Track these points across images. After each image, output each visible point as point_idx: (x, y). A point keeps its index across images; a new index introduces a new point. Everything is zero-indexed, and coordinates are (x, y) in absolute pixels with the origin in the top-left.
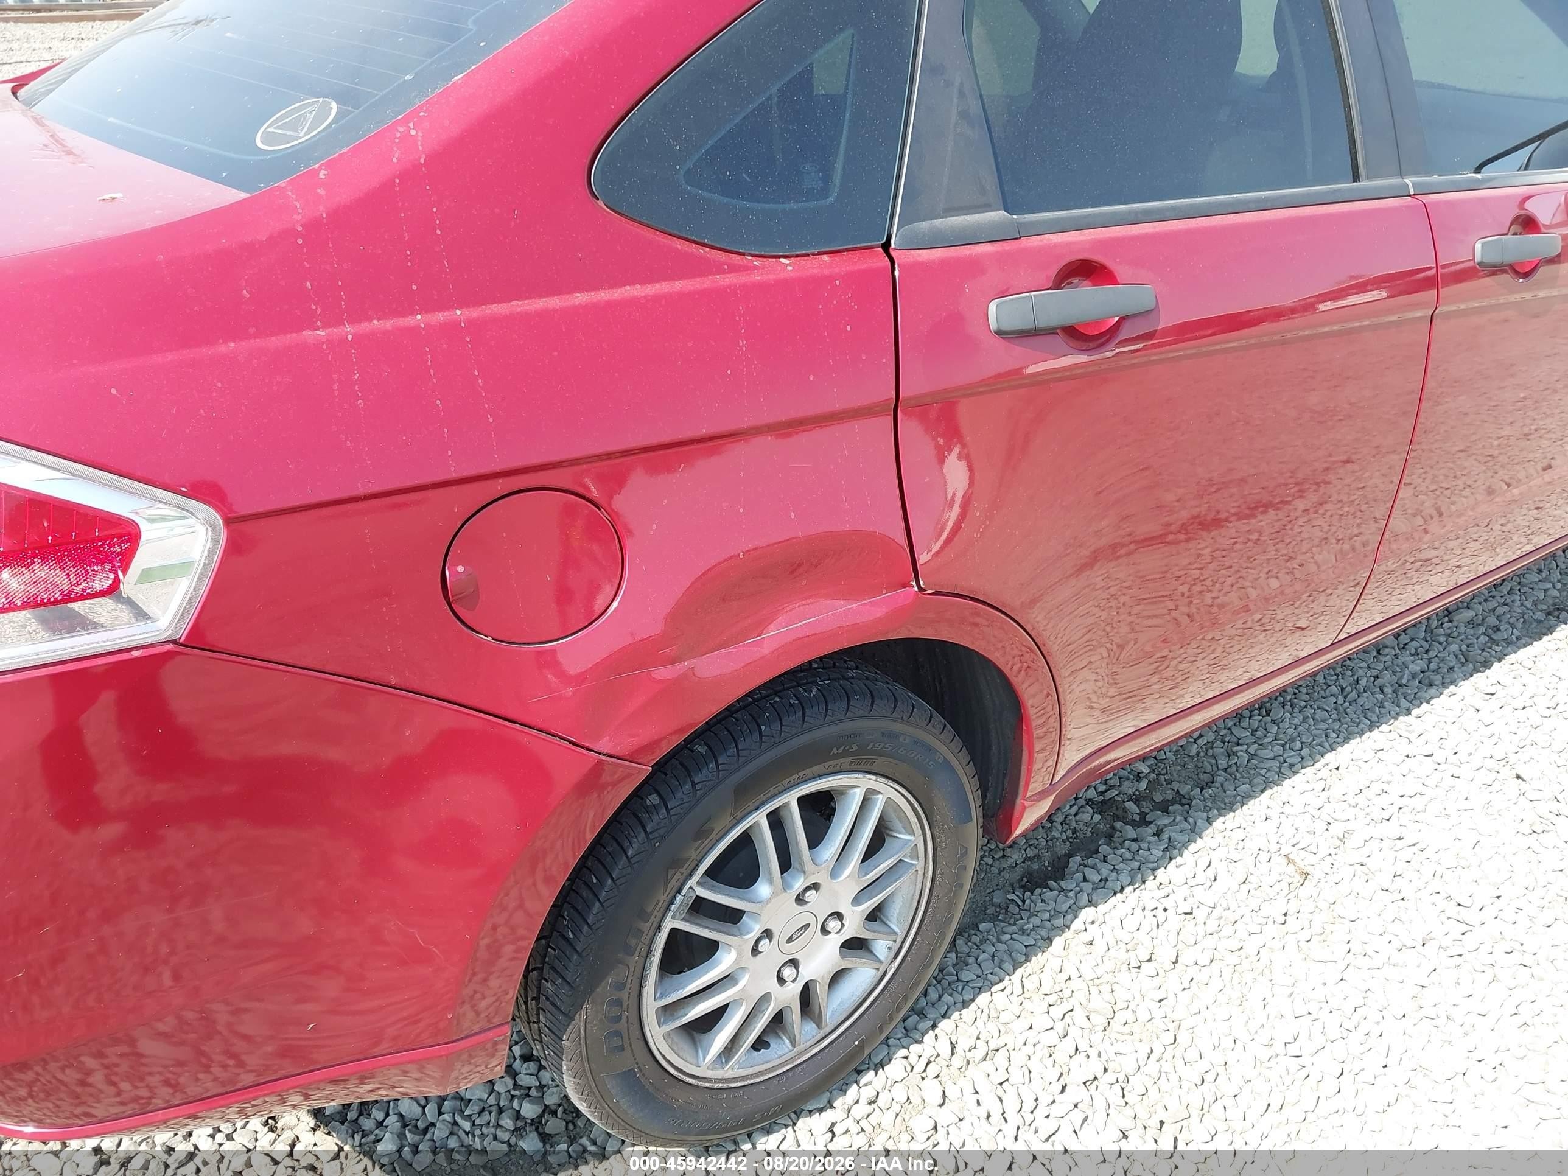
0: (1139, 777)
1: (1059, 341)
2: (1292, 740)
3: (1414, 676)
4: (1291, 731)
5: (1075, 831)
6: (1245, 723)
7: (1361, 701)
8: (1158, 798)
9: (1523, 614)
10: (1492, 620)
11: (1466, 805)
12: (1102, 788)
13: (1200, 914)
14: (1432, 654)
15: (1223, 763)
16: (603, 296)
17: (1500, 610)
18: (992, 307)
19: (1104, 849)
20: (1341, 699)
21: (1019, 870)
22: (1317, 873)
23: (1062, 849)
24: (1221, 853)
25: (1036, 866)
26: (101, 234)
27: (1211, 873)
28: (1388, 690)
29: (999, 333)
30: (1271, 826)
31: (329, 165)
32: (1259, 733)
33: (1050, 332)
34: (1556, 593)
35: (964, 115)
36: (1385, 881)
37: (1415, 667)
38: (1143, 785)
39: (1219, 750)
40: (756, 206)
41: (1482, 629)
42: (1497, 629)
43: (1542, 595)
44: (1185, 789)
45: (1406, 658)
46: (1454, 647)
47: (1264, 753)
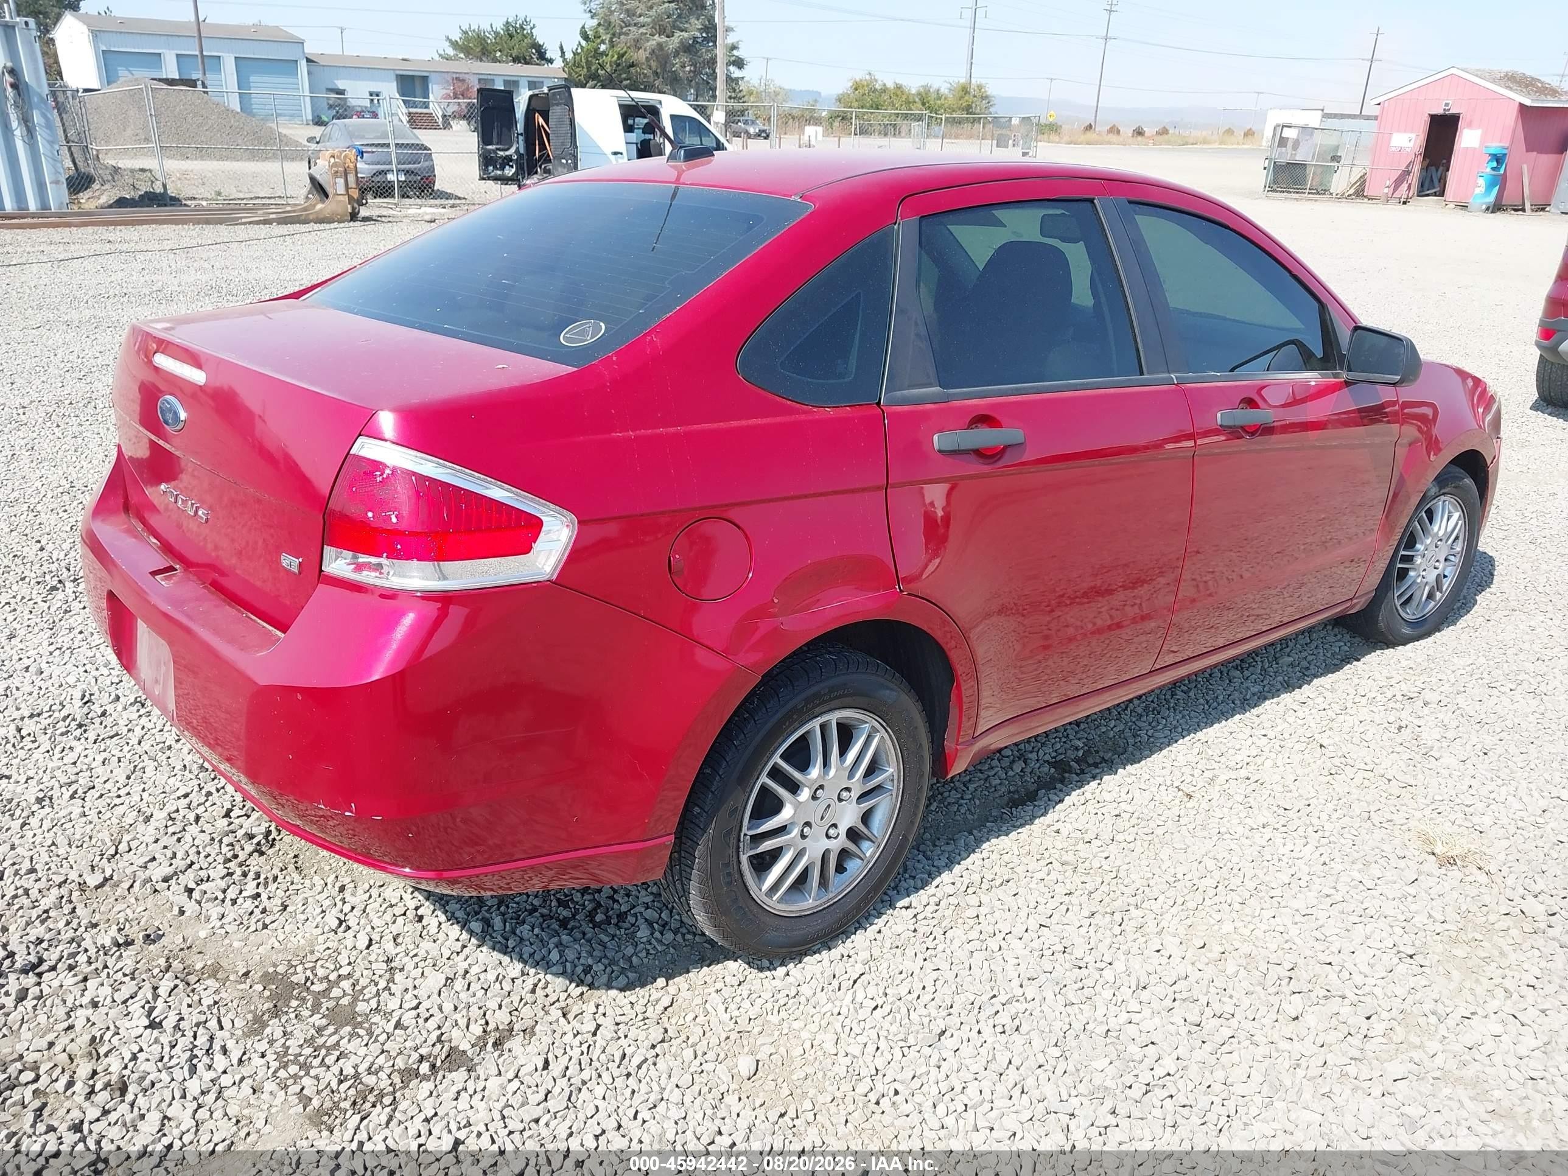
0: (1077, 749)
1: (973, 457)
2: (1175, 727)
3: (1254, 694)
4: (1174, 723)
5: (1039, 777)
6: (1144, 718)
7: (1220, 708)
8: (1091, 761)
9: (1325, 661)
10: (1304, 664)
11: (1288, 761)
12: (1054, 754)
13: (1126, 816)
14: (1265, 682)
15: (1131, 741)
16: (744, 423)
17: (1310, 658)
18: (936, 437)
19: (1059, 786)
20: (1206, 707)
21: (1006, 798)
22: (1197, 795)
23: (1033, 787)
24: (1136, 785)
25: (1016, 796)
26: (516, 384)
27: (1130, 796)
28: (1238, 702)
29: (940, 451)
30: (1166, 772)
31: (617, 354)
32: (1154, 724)
33: (966, 452)
34: (1346, 648)
35: (918, 335)
36: (1240, 798)
37: (1255, 689)
38: (1081, 753)
39: (1128, 733)
40: (815, 381)
41: (1297, 669)
42: (1307, 669)
43: (1337, 650)
44: (1108, 756)
45: (1248, 684)
46: (1280, 678)
47: (1157, 734)
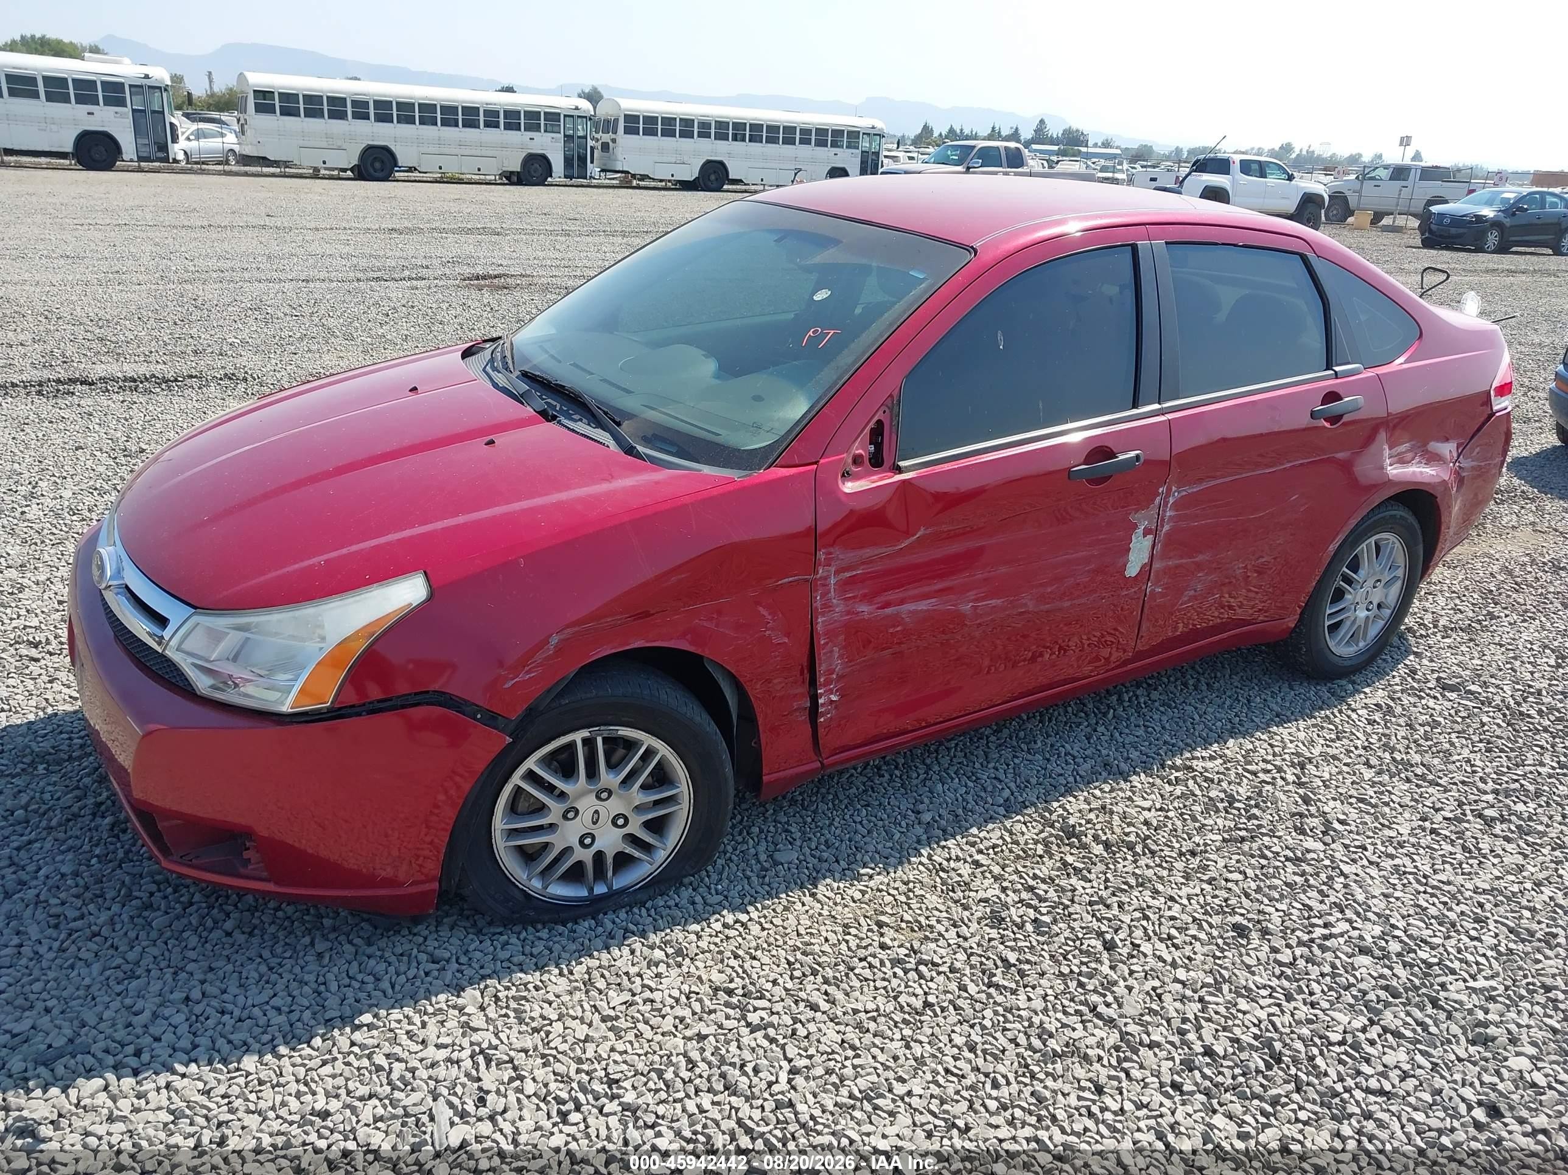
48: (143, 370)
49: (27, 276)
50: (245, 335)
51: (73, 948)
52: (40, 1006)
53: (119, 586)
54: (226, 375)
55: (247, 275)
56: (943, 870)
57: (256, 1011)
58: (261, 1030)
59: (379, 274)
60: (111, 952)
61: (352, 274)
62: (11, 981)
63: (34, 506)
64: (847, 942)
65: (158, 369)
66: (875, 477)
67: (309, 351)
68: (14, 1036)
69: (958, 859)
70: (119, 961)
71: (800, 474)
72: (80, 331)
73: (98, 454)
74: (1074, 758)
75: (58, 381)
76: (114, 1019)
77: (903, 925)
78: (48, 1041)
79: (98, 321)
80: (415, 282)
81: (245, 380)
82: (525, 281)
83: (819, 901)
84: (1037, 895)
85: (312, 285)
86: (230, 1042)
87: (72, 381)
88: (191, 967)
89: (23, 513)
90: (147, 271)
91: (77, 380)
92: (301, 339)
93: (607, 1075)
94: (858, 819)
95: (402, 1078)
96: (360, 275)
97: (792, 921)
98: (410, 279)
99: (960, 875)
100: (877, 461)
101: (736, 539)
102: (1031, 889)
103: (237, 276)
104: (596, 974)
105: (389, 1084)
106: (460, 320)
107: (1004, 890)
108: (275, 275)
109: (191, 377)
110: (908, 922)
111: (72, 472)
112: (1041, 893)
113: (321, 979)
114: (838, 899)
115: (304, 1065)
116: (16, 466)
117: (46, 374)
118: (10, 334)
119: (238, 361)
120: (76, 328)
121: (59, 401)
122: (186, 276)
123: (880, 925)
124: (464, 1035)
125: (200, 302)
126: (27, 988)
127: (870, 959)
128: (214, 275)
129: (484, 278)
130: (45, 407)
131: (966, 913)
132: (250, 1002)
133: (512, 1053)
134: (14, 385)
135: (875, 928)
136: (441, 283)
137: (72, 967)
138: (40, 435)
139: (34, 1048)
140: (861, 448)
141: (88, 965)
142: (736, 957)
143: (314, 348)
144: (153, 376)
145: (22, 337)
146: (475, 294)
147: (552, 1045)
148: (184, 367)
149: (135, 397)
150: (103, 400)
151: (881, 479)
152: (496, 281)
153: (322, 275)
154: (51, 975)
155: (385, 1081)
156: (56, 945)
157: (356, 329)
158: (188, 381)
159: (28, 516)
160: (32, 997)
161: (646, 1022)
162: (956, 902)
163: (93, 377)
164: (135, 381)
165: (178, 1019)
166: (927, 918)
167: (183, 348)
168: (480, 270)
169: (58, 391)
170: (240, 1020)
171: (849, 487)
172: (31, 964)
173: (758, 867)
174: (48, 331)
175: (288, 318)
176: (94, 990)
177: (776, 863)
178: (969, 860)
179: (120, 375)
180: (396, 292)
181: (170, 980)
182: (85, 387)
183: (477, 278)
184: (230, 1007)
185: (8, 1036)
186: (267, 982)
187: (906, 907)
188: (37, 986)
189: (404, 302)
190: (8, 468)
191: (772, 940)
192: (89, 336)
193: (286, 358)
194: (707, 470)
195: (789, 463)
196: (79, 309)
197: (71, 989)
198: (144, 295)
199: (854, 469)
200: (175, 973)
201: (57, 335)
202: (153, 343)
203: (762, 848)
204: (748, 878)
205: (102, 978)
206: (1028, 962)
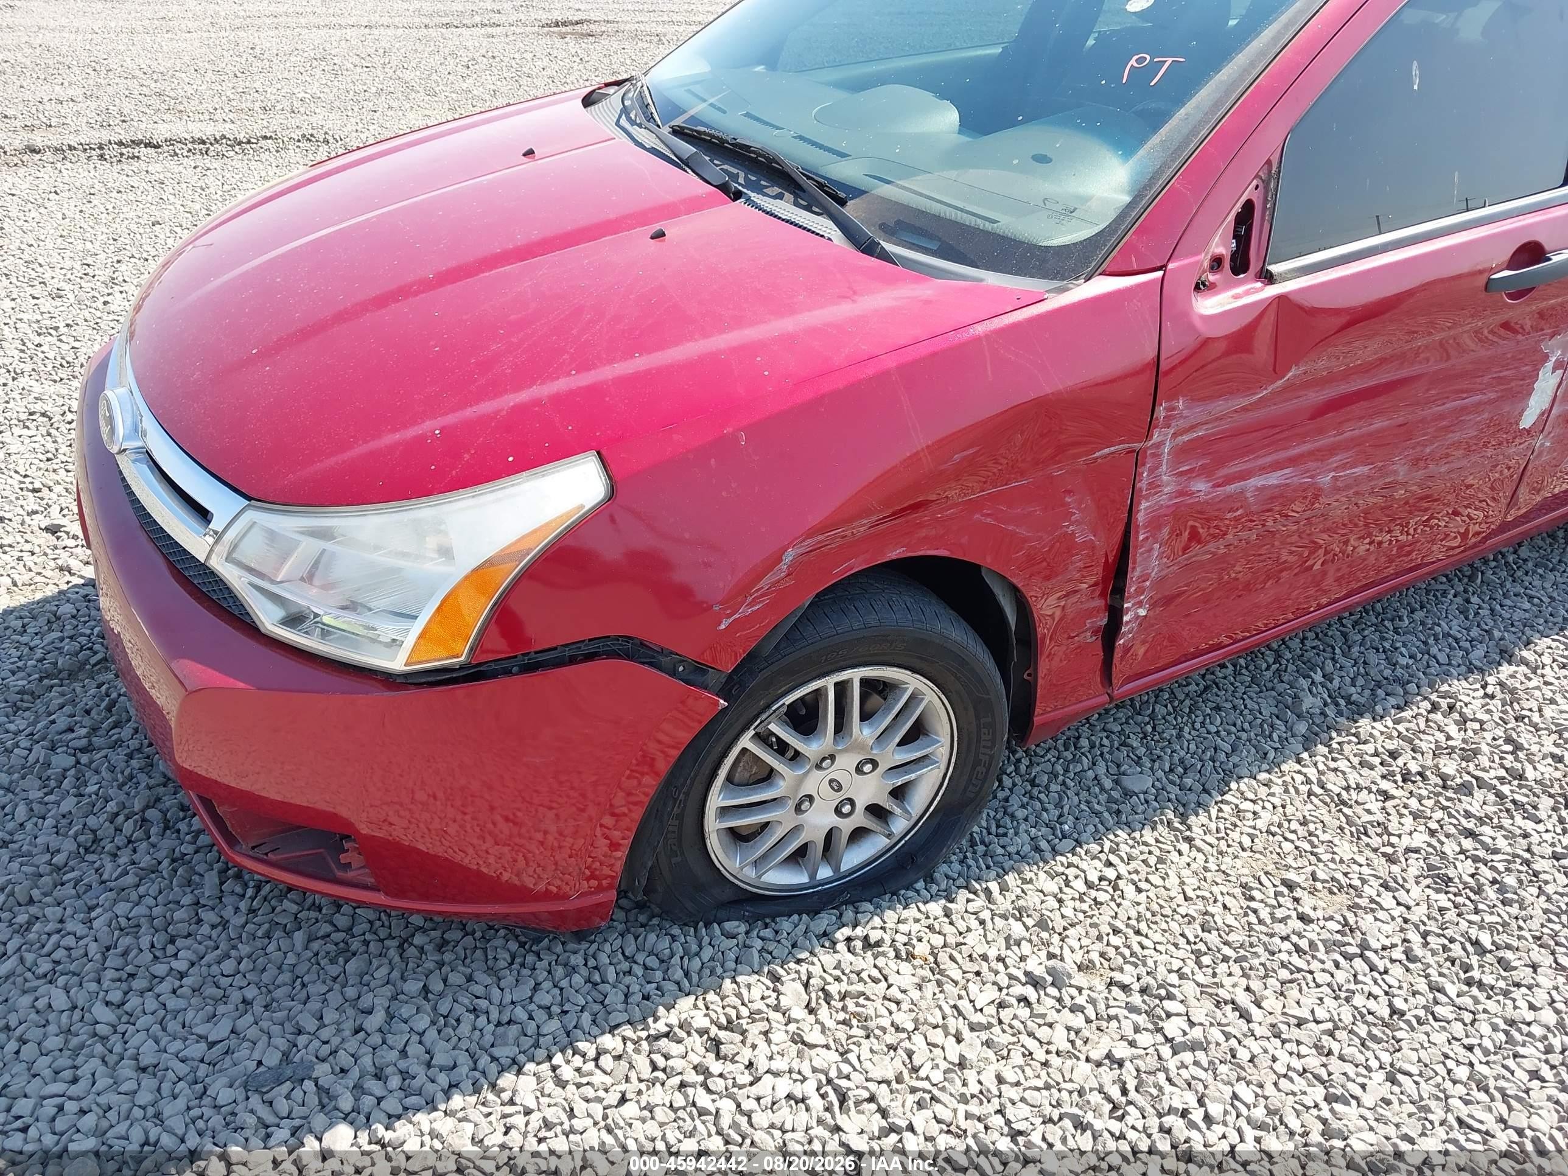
48: (209, 130)
49: (64, 21)
50: (314, 89)
51: (267, 907)
52: (236, 996)
53: (138, 450)
54: (304, 136)
55: (303, 21)
56: (1344, 803)
57: (520, 1013)
58: (531, 1041)
59: (445, 20)
60: (313, 914)
61: (417, 20)
62: (194, 958)
63: (118, 295)
64: (1255, 911)
65: (227, 129)
66: (1240, 290)
67: (390, 108)
68: (212, 1045)
69: (1359, 788)
70: (326, 928)
71: (1140, 286)
72: (133, 84)
73: (178, 230)
74: (1457, 640)
75: (120, 143)
76: (338, 1023)
77: (1319, 885)
78: (256, 1056)
79: (151, 74)
80: (490, 30)
81: (327, 142)
82: (610, 28)
83: (1199, 850)
84: (1482, 843)
85: (376, 32)
86: (494, 1059)
87: (136, 143)
88: (418, 940)
89: (105, 303)
90: (195, 17)
91: (141, 142)
92: (378, 94)
93: (1008, 1123)
94: (1213, 729)
95: (735, 1125)
96: (427, 21)
97: (1173, 881)
98: (484, 25)
99: (1369, 812)
100: (1240, 263)
101: (1047, 389)
102: (1470, 834)
103: (292, 21)
104: (943, 957)
105: (719, 1133)
106: (548, 72)
107: (1432, 833)
108: (335, 20)
109: (265, 138)
110: (1324, 881)
111: (153, 253)
112: (1489, 841)
113: (592, 963)
114: (1223, 845)
115: (600, 1100)
116: (89, 245)
117: (105, 136)
118: (57, 88)
119: (313, 119)
120: (129, 82)
121: (125, 167)
122: (237, 22)
123: (1290, 886)
124: (800, 1054)
125: (258, 51)
126: (215, 969)
127: (1294, 938)
128: (268, 21)
129: (564, 24)
130: (110, 173)
131: (1395, 869)
132: (508, 999)
133: (873, 1086)
134: (71, 148)
135: (1286, 891)
136: (518, 30)
137: (268, 936)
138: (110, 207)
139: (240, 1068)
140: (1221, 245)
141: (289, 934)
142: (1116, 931)
143: (395, 104)
144: (224, 137)
145: (71, 92)
146: (558, 43)
147: (922, 1073)
148: (256, 127)
149: (207, 161)
150: (172, 165)
151: (1247, 293)
152: (578, 27)
153: (385, 20)
154: (244, 949)
155: (713, 1130)
156: (243, 905)
157: (436, 82)
158: (262, 143)
159: (112, 307)
160: (224, 982)
161: (1031, 1034)
162: (1375, 850)
163: (157, 139)
164: (204, 142)
165: (422, 1022)
166: (1345, 874)
167: (249, 105)
168: (557, 16)
169: (122, 154)
170: (499, 1024)
171: (1209, 306)
172: (214, 934)
173: (1103, 798)
174: (99, 86)
175: (359, 70)
176: (301, 969)
177: (1128, 794)
178: (1374, 788)
179: (188, 137)
180: (472, 40)
181: (397, 959)
182: (150, 150)
183: (557, 25)
184: (483, 1004)
185: (203, 1046)
186: (523, 965)
187: (1313, 859)
188: (228, 966)
189: (483, 52)
190: (80, 247)
191: (1156, 908)
192: (145, 90)
193: (367, 116)
194: (992, 279)
195: (1124, 269)
196: (128, 60)
197: (272, 970)
198: (196, 44)
199: (1212, 278)
200: (401, 946)
201: (109, 90)
202: (216, 99)
203: (1101, 769)
204: (1097, 814)
205: (309, 954)
206: (1508, 947)
